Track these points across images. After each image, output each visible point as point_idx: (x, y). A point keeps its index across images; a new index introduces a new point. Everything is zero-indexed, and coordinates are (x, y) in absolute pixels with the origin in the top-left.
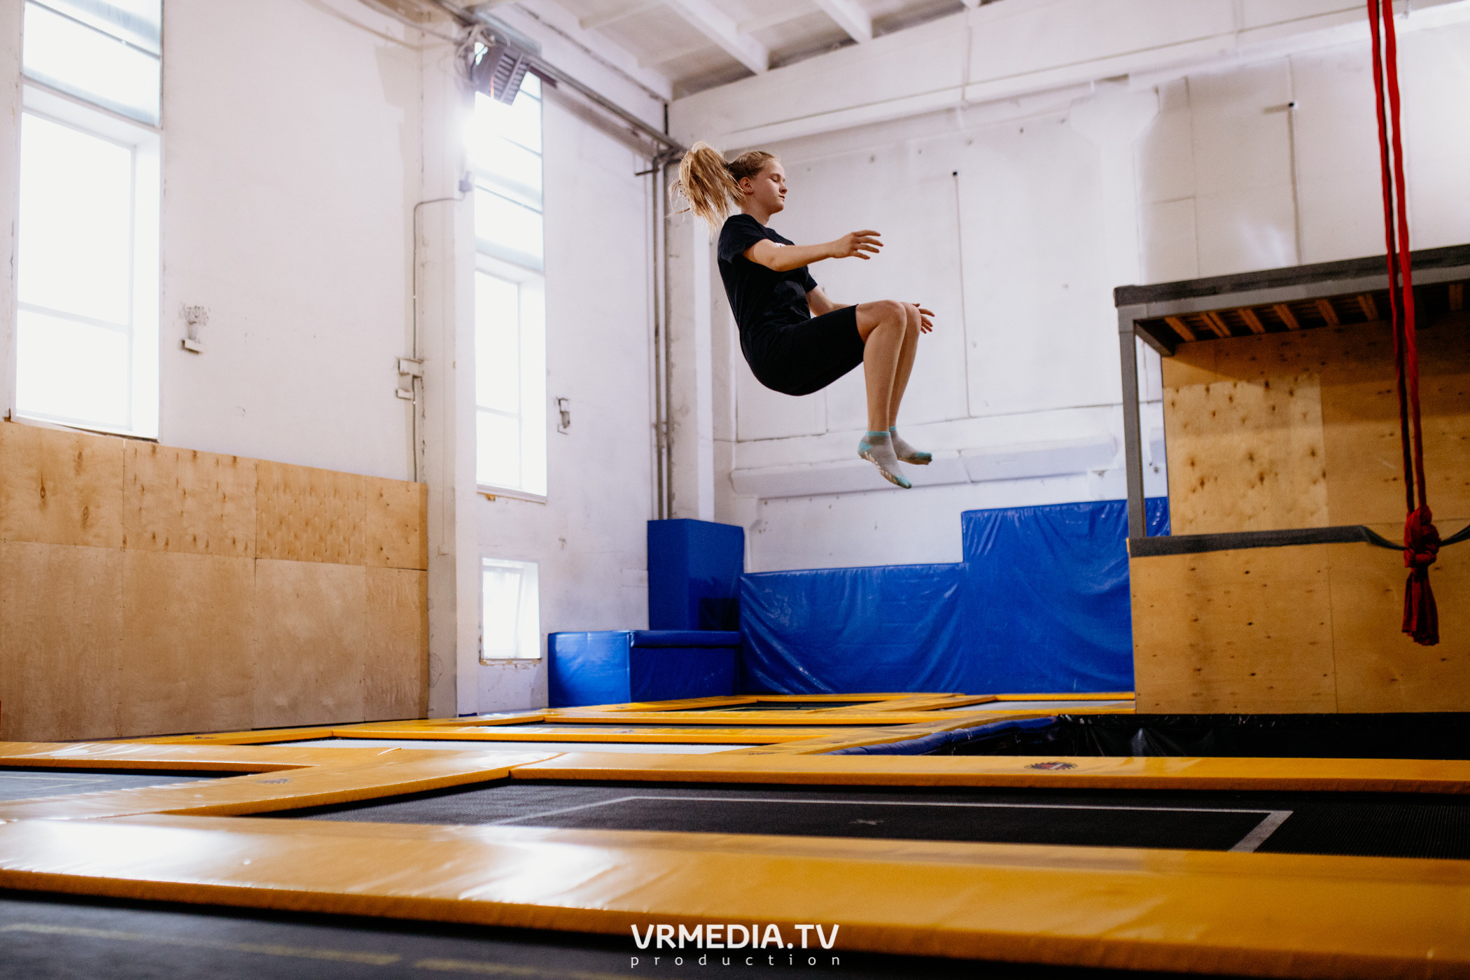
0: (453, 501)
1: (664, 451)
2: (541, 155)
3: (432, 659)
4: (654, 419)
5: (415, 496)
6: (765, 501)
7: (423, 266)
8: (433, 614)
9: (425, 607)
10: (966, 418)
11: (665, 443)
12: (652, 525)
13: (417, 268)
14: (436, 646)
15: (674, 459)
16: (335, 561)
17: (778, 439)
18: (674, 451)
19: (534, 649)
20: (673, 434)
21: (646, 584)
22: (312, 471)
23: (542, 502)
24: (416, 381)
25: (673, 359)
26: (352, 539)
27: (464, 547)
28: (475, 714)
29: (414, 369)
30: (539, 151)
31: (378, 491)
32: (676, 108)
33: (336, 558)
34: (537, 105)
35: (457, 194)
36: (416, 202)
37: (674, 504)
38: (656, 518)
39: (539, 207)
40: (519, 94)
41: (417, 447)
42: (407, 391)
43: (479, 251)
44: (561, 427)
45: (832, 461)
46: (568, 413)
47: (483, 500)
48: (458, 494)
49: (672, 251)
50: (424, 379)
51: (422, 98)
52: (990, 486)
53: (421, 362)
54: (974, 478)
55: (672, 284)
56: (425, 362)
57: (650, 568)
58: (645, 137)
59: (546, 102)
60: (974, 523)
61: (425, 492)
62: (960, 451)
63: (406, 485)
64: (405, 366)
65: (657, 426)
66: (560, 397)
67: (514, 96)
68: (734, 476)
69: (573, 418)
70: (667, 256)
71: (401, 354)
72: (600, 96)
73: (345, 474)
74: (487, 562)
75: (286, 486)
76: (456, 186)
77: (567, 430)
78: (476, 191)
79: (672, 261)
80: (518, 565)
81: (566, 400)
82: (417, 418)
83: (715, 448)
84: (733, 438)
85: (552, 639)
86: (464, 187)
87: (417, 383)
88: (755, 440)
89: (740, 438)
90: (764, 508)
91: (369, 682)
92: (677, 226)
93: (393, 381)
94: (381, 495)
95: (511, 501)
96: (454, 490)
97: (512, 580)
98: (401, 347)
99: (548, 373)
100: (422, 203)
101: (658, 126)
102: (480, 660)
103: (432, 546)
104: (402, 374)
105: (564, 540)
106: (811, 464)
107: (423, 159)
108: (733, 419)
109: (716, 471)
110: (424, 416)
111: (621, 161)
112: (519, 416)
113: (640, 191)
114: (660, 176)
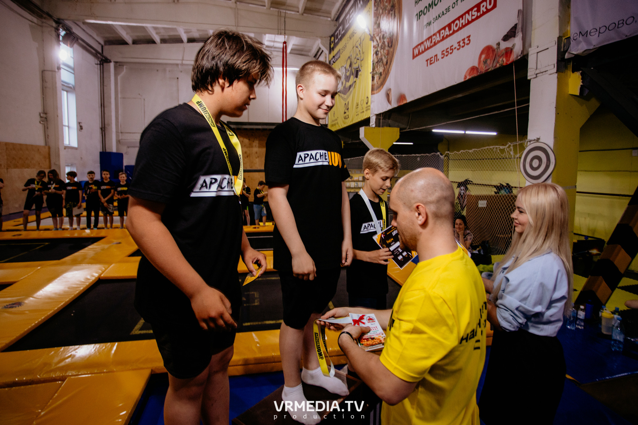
1: (104, 135)
4: (101, 126)
5: (47, 149)
6: (128, 147)
7: (46, 88)
11: (104, 133)
12: (101, 153)
13: (44, 89)
15: (106, 137)
16: (28, 168)
17: (133, 133)
18: (106, 135)
20: (105, 131)
22: (21, 145)
23: (76, 149)
24: (45, 119)
25: (105, 112)
26: (32, 162)
27: (62, 162)
29: (44, 116)
31: (37, 149)
32: (106, 48)
35: (57, 70)
36: (43, 70)
37: (106, 148)
38: (102, 151)
39: (73, 72)
41: (46, 137)
42: (43, 121)
44: (80, 130)
46: (82, 126)
47: (64, 150)
48: (60, 149)
49: (105, 84)
50: (47, 118)
51: (43, 41)
53: (46, 114)
55: (105, 92)
56: (48, 114)
57: (101, 163)
58: (99, 55)
61: (49, 148)
63: (44, 147)
64: (42, 115)
65: (101, 129)
66: (80, 121)
68: (121, 141)
69: (83, 128)
71: (41, 112)
72: (89, 44)
73: (30, 145)
75: (14, 149)
76: (56, 67)
77: (82, 130)
78: (61, 69)
79: (105, 88)
81: (81, 123)
82: (46, 129)
83: (116, 134)
84: (120, 132)
86: (59, 68)
88: (126, 133)
89: (122, 132)
90: (128, 149)
92: (106, 78)
93: (38, 119)
94: (39, 150)
95: (70, 150)
98: (40, 110)
99: (77, 116)
100: (45, 70)
101: (100, 51)
103: (53, 162)
104: (41, 117)
105: (81, 158)
107: (44, 58)
108: (120, 127)
109: (117, 140)
110: (48, 128)
111: (92, 61)
112: (68, 127)
113: (96, 69)
114: (102, 66)
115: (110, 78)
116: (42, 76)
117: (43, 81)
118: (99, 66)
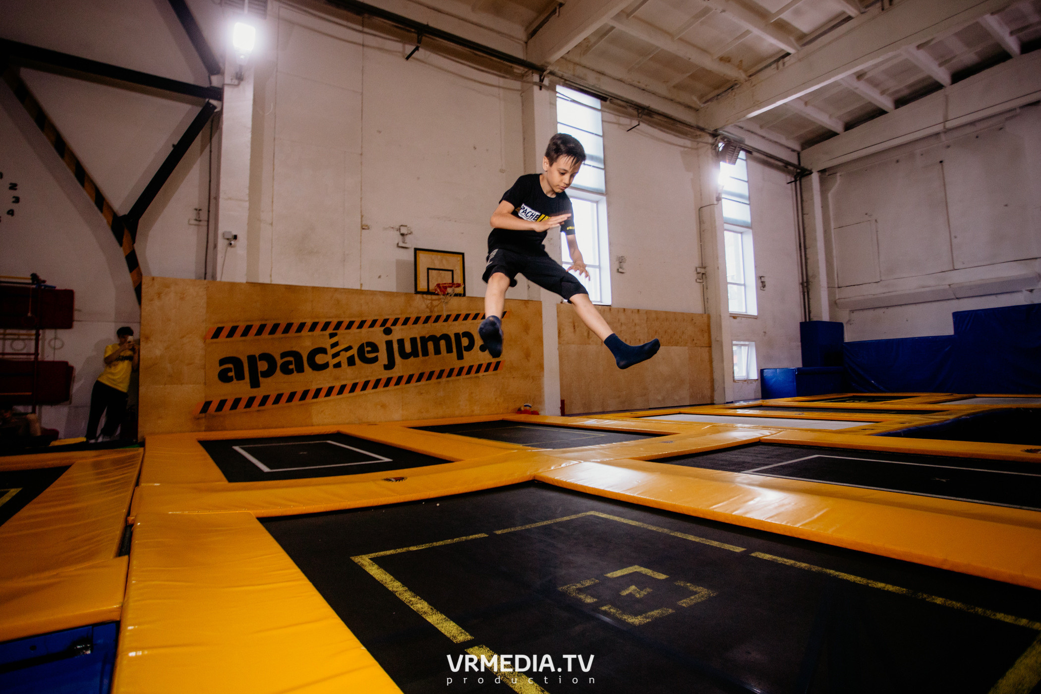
0: (720, 320)
1: (806, 294)
2: (747, 182)
3: (715, 380)
4: (801, 281)
5: (705, 319)
6: (852, 311)
7: (703, 231)
8: (715, 364)
9: (711, 361)
10: (953, 270)
11: (806, 291)
12: (801, 324)
13: (701, 234)
14: (717, 376)
15: (810, 297)
16: (677, 346)
18: (810, 293)
19: (754, 375)
20: (809, 287)
21: (800, 348)
22: (666, 312)
23: (755, 318)
24: (704, 275)
25: (808, 256)
26: (682, 337)
27: (726, 337)
28: (732, 402)
29: (703, 271)
30: (746, 180)
31: (690, 318)
32: (804, 154)
33: (677, 344)
34: (744, 163)
35: (715, 202)
36: (700, 207)
37: (812, 315)
38: (804, 321)
39: (748, 202)
40: (738, 160)
41: (705, 300)
42: (700, 279)
43: (725, 223)
44: (762, 288)
45: (884, 293)
46: (764, 282)
47: (732, 319)
48: (722, 317)
50: (707, 274)
51: (699, 167)
52: (966, 300)
53: (705, 268)
54: (958, 297)
55: (806, 226)
56: (707, 268)
57: (802, 341)
58: (791, 168)
59: (749, 161)
60: (959, 318)
61: (709, 317)
62: (950, 285)
63: (701, 315)
64: (699, 270)
65: (802, 284)
66: (760, 275)
67: (736, 161)
68: (838, 301)
69: (767, 284)
70: (803, 214)
71: (697, 266)
72: (771, 155)
73: (679, 313)
74: (734, 342)
75: (657, 319)
76: (715, 199)
77: (765, 289)
78: (723, 200)
79: (805, 216)
80: (747, 343)
81: (763, 277)
82: (705, 289)
83: (828, 291)
84: (836, 286)
85: (762, 372)
86: (719, 199)
87: (704, 276)
88: (848, 286)
89: (840, 286)
90: (852, 314)
91: (691, 390)
92: (807, 202)
93: (694, 276)
94: (693, 320)
95: (743, 318)
96: (720, 316)
97: (744, 350)
98: (696, 263)
99: (756, 267)
100: (702, 207)
101: (795, 162)
102: (734, 381)
103: (713, 337)
104: (698, 273)
105: (765, 332)
106: (874, 295)
107: (701, 190)
108: (836, 278)
109: (830, 301)
110: (707, 288)
111: (781, 179)
112: (744, 285)
113: (790, 190)
114: (798, 183)
115: (812, 199)
116: (699, 217)
117: (700, 222)
118: (793, 183)
